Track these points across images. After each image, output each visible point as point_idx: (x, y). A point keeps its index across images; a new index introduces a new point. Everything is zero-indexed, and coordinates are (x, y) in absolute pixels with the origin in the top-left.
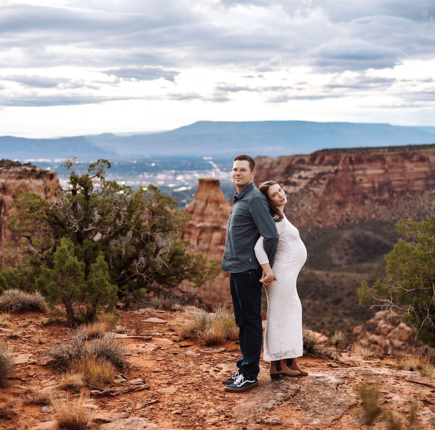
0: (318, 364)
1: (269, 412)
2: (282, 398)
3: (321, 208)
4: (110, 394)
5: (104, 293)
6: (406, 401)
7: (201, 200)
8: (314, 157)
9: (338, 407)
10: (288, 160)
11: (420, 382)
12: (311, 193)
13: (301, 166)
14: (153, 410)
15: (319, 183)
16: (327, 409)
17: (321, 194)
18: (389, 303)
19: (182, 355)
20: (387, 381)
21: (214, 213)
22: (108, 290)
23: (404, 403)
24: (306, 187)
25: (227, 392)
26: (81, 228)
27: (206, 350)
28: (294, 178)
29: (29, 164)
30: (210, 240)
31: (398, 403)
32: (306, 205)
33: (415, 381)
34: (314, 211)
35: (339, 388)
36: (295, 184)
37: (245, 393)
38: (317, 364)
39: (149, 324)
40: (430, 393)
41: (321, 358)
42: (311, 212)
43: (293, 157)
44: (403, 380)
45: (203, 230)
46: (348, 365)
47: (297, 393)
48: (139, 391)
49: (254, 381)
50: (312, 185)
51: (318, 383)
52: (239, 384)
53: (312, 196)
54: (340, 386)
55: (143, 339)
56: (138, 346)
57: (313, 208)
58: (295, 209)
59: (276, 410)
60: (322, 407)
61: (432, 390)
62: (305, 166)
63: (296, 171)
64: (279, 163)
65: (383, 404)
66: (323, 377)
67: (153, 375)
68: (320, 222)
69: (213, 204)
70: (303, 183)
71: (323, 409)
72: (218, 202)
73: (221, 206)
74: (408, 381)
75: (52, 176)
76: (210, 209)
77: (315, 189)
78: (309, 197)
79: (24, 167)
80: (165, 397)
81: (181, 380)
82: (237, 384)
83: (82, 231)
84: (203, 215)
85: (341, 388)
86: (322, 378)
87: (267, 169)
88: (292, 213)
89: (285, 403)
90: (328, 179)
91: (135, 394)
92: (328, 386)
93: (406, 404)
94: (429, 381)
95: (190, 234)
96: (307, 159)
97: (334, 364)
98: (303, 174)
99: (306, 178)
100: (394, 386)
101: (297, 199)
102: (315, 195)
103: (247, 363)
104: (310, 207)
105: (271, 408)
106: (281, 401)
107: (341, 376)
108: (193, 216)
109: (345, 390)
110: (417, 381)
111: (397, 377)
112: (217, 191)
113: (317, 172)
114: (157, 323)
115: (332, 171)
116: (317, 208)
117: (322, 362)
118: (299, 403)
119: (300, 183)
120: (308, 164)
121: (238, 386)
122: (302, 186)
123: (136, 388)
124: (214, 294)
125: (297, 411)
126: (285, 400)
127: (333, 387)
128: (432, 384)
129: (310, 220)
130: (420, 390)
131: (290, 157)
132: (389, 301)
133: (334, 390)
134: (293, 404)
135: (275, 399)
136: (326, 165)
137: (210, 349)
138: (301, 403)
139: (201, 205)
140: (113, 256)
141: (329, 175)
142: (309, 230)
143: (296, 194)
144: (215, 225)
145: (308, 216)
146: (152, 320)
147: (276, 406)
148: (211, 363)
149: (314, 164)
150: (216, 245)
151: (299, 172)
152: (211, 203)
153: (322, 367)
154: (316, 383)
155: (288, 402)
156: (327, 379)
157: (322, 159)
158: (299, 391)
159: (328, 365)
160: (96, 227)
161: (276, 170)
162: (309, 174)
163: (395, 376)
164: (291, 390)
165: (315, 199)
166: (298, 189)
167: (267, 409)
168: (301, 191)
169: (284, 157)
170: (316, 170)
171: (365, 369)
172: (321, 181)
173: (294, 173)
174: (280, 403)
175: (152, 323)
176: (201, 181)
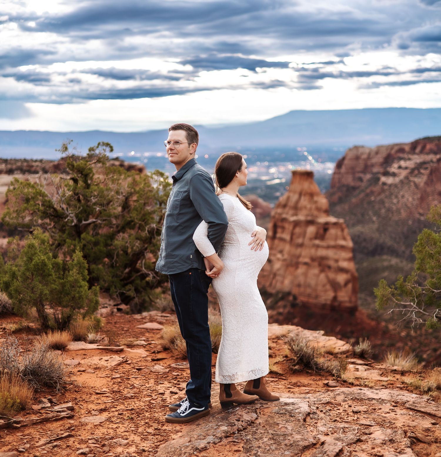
0: (313, 382)
1: (198, 454)
2: (223, 434)
3: (422, 199)
4: (13, 426)
5: (77, 295)
6: (387, 439)
7: (295, 192)
8: (414, 145)
9: (289, 447)
10: (387, 149)
11: (422, 410)
12: (412, 184)
13: (401, 155)
14: (55, 449)
15: (420, 173)
16: (273, 451)
17: (422, 185)
18: (413, 306)
19: (147, 370)
20: (381, 409)
21: (309, 206)
22: (82, 292)
23: (382, 442)
24: (407, 178)
25: (168, 422)
26: (80, 221)
27: (179, 365)
28: (394, 168)
29: (117, 159)
30: (304, 234)
31: (375, 441)
32: (407, 196)
33: (416, 408)
34: (415, 202)
35: (308, 419)
36: (394, 175)
37: (190, 423)
38: (311, 382)
39: (143, 330)
40: (430, 426)
41: (320, 375)
42: (412, 204)
43: (392, 147)
44: (402, 408)
45: (296, 224)
46: (350, 383)
47: (250, 425)
48: (57, 420)
49: (204, 408)
50: (413, 175)
51: (284, 411)
52: (184, 413)
53: (413, 187)
54: (311, 416)
55: (112, 351)
56: (102, 359)
57: (413, 199)
58: (395, 201)
59: (208, 451)
60: (268, 448)
61: (434, 421)
62: (405, 156)
63: (396, 161)
64: (377, 153)
65: (354, 443)
66: (293, 404)
67: (94, 397)
68: (421, 215)
69: (307, 198)
70: (404, 173)
71: (269, 450)
72: (312, 195)
73: (316, 198)
74: (408, 408)
75: (141, 170)
76: (304, 202)
77: (417, 180)
78: (409, 188)
79: (112, 162)
80: (85, 429)
81: (122, 405)
82: (181, 413)
83: (81, 225)
84: (296, 208)
85: (311, 419)
86: (291, 405)
87: (364, 160)
88: (391, 205)
89: (225, 441)
90: (429, 169)
91: (49, 425)
92: (294, 416)
93: (385, 444)
94: (435, 409)
95: (283, 228)
96: (407, 148)
97: (331, 383)
98: (403, 163)
99: (406, 168)
100: (387, 415)
101: (396, 190)
102: (416, 186)
103: (193, 387)
104: (410, 199)
105: (202, 448)
106: (221, 438)
107: (322, 402)
108: (287, 209)
109: (316, 421)
110: (419, 409)
111: (395, 403)
112: (311, 183)
113: (418, 161)
114: (153, 329)
115: (435, 160)
116: (418, 199)
117: (319, 380)
118: (243, 440)
119: (400, 173)
120: (409, 153)
121: (181, 415)
122: (402, 177)
123: (53, 417)
124: (309, 291)
125: (235, 453)
126: (226, 437)
127: (300, 418)
128: (437, 413)
129: (411, 213)
130: (418, 421)
131: (389, 146)
132: (412, 304)
133: (300, 422)
134: (234, 442)
135: (214, 435)
136: (428, 154)
137: (185, 363)
138: (245, 441)
139: (294, 198)
140: (118, 252)
141: (432, 164)
142: (410, 222)
143: (396, 186)
144: (309, 218)
145: (408, 208)
146: (149, 325)
147: (212, 445)
148: (175, 382)
149: (414, 153)
150: (311, 239)
151: (399, 162)
152: (305, 195)
153: (316, 386)
154: (281, 412)
155: (230, 439)
156: (296, 406)
157: (424, 147)
158: (254, 423)
159: (324, 384)
160: (96, 219)
161: (374, 160)
162: (410, 164)
163: (393, 402)
164: (242, 421)
165: (416, 190)
166: (397, 180)
167: (197, 449)
168: (402, 182)
169: (382, 146)
170: (417, 159)
171: (359, 391)
172: (422, 171)
173: (393, 162)
174: (217, 441)
175: (147, 329)
176: (294, 173)
